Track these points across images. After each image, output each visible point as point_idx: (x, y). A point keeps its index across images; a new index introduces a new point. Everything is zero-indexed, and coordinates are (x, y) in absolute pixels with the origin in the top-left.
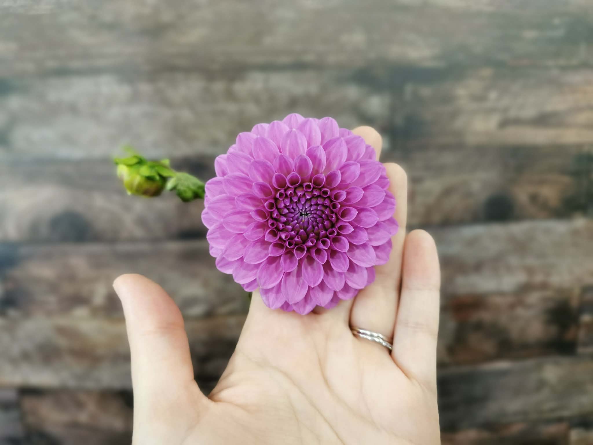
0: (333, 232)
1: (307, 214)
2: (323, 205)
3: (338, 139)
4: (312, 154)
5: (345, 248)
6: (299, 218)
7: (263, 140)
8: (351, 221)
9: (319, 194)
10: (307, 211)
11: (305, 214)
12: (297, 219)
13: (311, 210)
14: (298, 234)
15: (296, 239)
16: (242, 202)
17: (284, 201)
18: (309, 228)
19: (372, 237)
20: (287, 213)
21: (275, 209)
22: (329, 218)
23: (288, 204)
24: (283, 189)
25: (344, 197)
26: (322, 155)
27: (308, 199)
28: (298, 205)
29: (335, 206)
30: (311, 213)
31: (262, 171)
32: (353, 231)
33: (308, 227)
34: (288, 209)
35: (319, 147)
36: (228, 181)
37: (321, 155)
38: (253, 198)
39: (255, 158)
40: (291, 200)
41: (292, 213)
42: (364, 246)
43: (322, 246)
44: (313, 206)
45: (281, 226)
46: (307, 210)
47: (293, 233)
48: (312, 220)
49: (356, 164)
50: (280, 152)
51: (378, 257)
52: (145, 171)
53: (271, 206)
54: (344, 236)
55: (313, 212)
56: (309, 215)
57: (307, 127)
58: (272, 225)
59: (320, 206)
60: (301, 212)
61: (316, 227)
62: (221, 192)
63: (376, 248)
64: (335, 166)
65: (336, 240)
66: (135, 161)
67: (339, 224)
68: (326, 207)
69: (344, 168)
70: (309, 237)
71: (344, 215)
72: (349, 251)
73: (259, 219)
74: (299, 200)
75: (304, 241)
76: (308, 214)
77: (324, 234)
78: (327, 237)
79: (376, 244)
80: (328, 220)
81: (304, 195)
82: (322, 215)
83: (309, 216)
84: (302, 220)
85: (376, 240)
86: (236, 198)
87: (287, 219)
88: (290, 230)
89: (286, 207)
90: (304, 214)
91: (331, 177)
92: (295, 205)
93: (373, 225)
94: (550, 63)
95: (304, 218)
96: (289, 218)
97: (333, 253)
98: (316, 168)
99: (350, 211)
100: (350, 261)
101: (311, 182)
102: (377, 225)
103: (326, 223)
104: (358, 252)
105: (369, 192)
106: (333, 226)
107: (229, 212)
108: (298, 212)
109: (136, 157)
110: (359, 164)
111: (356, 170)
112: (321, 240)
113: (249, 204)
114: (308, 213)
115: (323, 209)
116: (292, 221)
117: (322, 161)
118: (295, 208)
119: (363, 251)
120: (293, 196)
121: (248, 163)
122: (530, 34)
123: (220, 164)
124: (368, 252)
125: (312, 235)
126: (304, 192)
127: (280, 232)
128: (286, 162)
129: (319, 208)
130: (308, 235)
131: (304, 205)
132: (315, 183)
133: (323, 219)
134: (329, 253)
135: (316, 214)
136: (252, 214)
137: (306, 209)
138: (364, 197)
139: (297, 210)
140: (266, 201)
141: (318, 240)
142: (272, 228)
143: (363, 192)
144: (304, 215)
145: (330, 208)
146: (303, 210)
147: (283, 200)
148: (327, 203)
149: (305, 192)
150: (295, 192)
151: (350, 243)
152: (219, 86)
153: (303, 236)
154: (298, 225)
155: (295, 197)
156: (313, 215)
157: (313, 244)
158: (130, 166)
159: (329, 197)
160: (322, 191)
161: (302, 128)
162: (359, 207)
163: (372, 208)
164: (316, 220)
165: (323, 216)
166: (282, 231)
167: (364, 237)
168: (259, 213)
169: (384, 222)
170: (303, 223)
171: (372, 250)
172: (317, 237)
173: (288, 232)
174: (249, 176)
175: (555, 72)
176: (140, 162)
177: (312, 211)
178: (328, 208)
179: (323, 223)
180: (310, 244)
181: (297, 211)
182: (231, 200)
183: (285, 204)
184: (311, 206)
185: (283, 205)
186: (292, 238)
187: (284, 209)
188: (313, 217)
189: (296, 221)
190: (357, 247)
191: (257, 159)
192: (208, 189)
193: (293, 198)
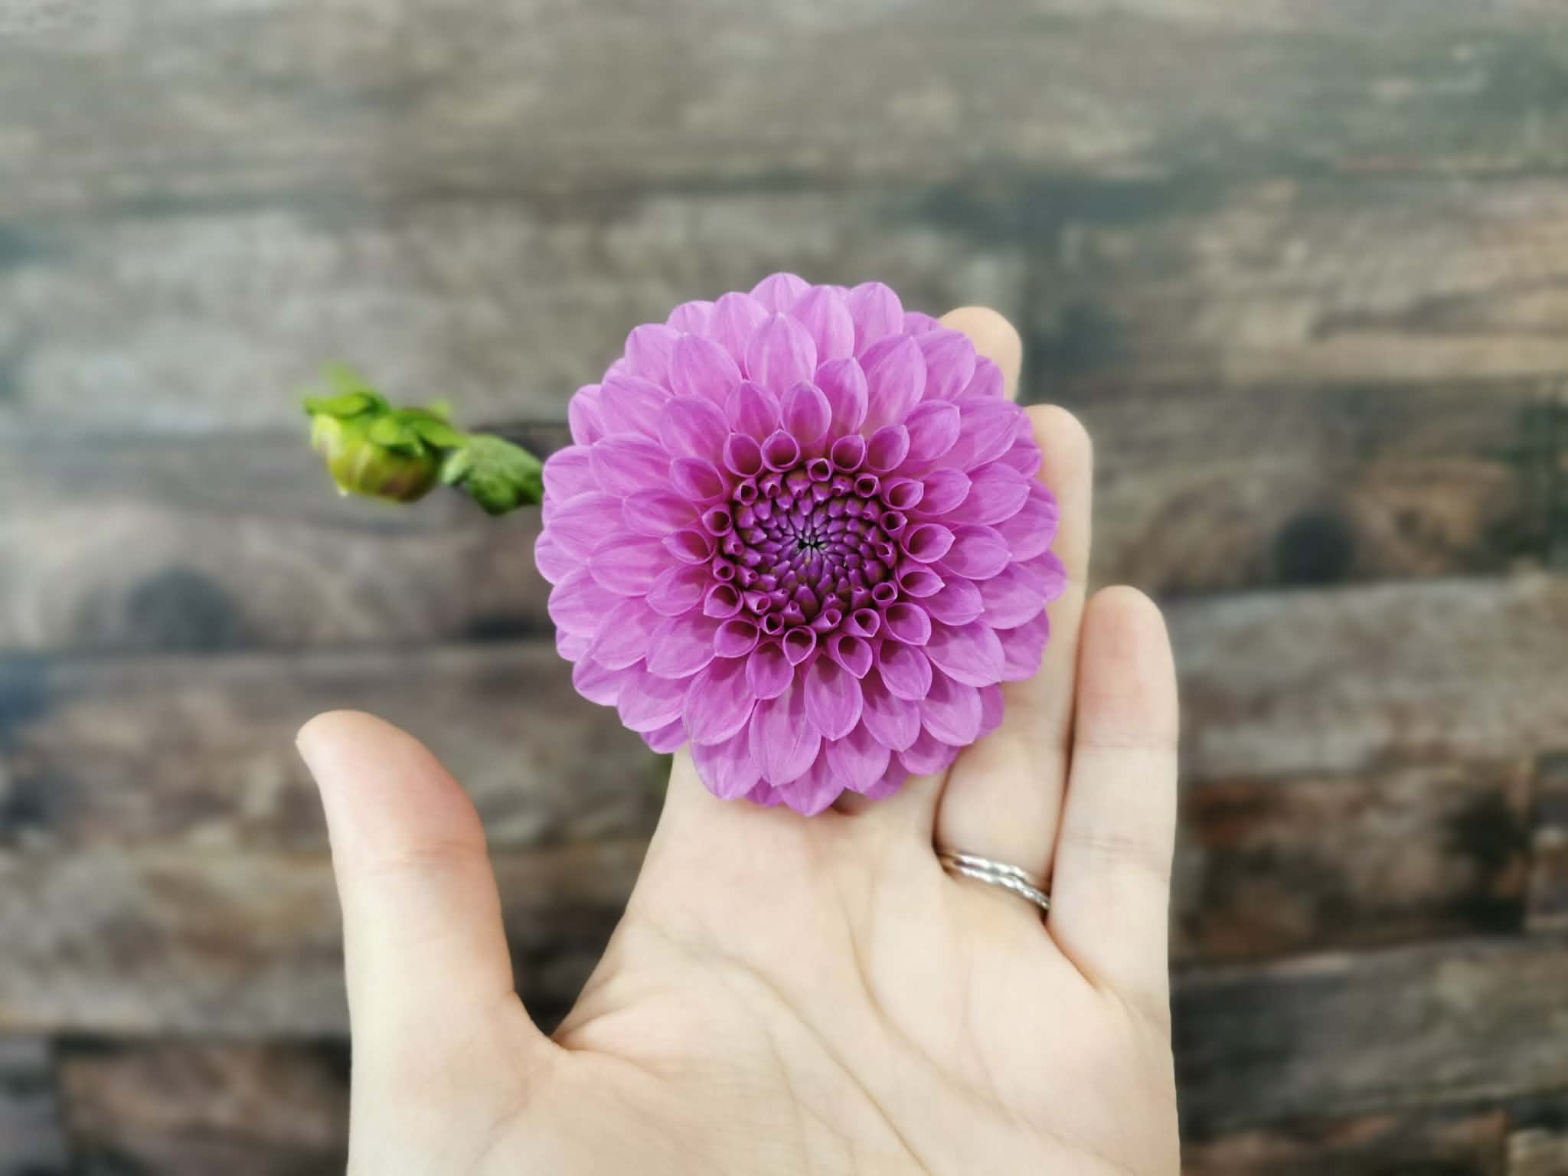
0: (888, 592)
1: (817, 545)
2: (860, 519)
3: (902, 339)
4: (830, 384)
5: (920, 635)
6: (796, 555)
7: (698, 345)
8: (936, 562)
9: (848, 490)
10: (819, 536)
11: (812, 543)
12: (791, 556)
13: (829, 531)
14: (792, 596)
15: (789, 610)
16: (643, 512)
17: (756, 509)
18: (823, 580)
19: (994, 605)
20: (764, 542)
21: (729, 530)
22: (879, 555)
23: (765, 517)
24: (753, 476)
25: (916, 497)
26: (857, 382)
27: (819, 502)
28: (792, 518)
29: (892, 522)
30: (829, 542)
31: (695, 428)
32: (942, 590)
33: (818, 580)
34: (766, 531)
35: (848, 361)
36: (604, 456)
37: (854, 383)
38: (670, 502)
39: (676, 393)
40: (774, 507)
41: (777, 541)
42: (973, 629)
43: (856, 630)
44: (833, 522)
45: (747, 576)
46: (818, 532)
47: (779, 594)
48: (830, 561)
49: (949, 407)
50: (745, 376)
51: (1009, 658)
52: (386, 432)
53: (720, 522)
54: (917, 601)
55: (833, 538)
56: (823, 545)
57: (818, 309)
58: (724, 572)
59: (852, 521)
60: (801, 536)
61: (842, 580)
62: (587, 486)
63: (1006, 635)
64: (893, 414)
65: (896, 614)
66: (357, 405)
67: (905, 571)
68: (870, 524)
69: (916, 418)
70: (824, 606)
71: (917, 545)
72: (930, 643)
73: (689, 558)
74: (795, 506)
75: (811, 617)
76: (821, 543)
77: (863, 596)
78: (873, 605)
79: (1005, 624)
80: (876, 558)
81: (809, 492)
82: (859, 546)
83: (823, 549)
84: (803, 558)
85: (1004, 613)
86: (625, 500)
87: (762, 558)
88: (772, 587)
89: (760, 524)
90: (809, 544)
91: (882, 444)
92: (784, 518)
93: (997, 572)
94: (1446, 164)
95: (810, 556)
96: (767, 555)
97: (888, 649)
98: (840, 418)
99: (933, 533)
100: (936, 672)
101: (828, 458)
102: (1008, 573)
103: (867, 568)
104: (955, 647)
105: (984, 485)
106: (888, 574)
107: (607, 538)
108: (793, 538)
109: (361, 395)
110: (957, 409)
111: (949, 423)
112: (855, 613)
113: (659, 518)
114: (819, 540)
115: (860, 528)
116: (777, 563)
117: (859, 399)
118: (784, 527)
119: (970, 643)
120: (780, 496)
121: (657, 407)
122: (1392, 89)
123: (583, 411)
124: (983, 646)
125: (831, 599)
126: (809, 485)
127: (746, 594)
128: (759, 404)
129: (849, 528)
130: (820, 601)
131: (808, 519)
132: (838, 460)
133: (862, 558)
134: (878, 648)
135: (841, 542)
136: (669, 543)
137: (814, 530)
138: (973, 497)
139: (791, 532)
140: (705, 507)
141: (846, 613)
142: (722, 582)
143: (970, 483)
144: (808, 548)
145: (879, 527)
146: (808, 534)
147: (753, 506)
148: (872, 512)
149: (813, 483)
150: (783, 482)
151: (935, 623)
152: (570, 237)
153: (806, 602)
154: (792, 572)
155: (786, 497)
156: (833, 545)
157: (835, 625)
158: (344, 418)
159: (877, 498)
160: (858, 480)
161: (802, 311)
162: (957, 525)
163: (993, 526)
164: (843, 561)
165: (861, 548)
166: (751, 588)
167: (971, 604)
168: (689, 541)
169: (1026, 563)
170: (807, 568)
171: (994, 641)
172: (844, 604)
173: (766, 592)
174: (662, 442)
175: (1461, 189)
176: (373, 408)
177: (832, 534)
178: (874, 528)
179: (860, 568)
180: (826, 624)
181: (790, 536)
182: (610, 506)
183: (757, 517)
184: (828, 520)
185: (752, 520)
186: (777, 608)
187: (754, 530)
188: (834, 553)
189: (788, 563)
190: (954, 631)
191: (679, 396)
192: (550, 478)
193: (778, 501)
